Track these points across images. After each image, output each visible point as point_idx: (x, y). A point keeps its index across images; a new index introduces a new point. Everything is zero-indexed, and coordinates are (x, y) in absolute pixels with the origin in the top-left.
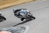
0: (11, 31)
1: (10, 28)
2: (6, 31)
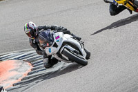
0: (30, 61)
1: (28, 51)
2: (15, 59)
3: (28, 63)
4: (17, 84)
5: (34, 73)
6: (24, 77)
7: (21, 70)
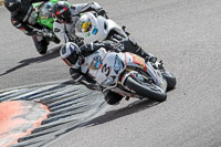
0: (45, 102)
1: (42, 86)
3: (41, 106)
4: (25, 139)
5: (52, 121)
6: (35, 127)
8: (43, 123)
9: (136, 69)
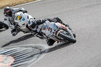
0: (12, 55)
1: (11, 48)
2: (2, 54)
3: (11, 57)
5: (15, 64)
7: (5, 62)
8: (11, 65)
9: (62, 29)
